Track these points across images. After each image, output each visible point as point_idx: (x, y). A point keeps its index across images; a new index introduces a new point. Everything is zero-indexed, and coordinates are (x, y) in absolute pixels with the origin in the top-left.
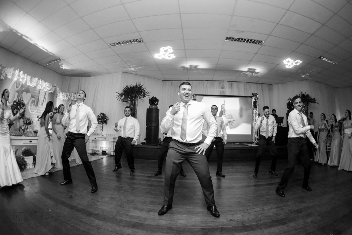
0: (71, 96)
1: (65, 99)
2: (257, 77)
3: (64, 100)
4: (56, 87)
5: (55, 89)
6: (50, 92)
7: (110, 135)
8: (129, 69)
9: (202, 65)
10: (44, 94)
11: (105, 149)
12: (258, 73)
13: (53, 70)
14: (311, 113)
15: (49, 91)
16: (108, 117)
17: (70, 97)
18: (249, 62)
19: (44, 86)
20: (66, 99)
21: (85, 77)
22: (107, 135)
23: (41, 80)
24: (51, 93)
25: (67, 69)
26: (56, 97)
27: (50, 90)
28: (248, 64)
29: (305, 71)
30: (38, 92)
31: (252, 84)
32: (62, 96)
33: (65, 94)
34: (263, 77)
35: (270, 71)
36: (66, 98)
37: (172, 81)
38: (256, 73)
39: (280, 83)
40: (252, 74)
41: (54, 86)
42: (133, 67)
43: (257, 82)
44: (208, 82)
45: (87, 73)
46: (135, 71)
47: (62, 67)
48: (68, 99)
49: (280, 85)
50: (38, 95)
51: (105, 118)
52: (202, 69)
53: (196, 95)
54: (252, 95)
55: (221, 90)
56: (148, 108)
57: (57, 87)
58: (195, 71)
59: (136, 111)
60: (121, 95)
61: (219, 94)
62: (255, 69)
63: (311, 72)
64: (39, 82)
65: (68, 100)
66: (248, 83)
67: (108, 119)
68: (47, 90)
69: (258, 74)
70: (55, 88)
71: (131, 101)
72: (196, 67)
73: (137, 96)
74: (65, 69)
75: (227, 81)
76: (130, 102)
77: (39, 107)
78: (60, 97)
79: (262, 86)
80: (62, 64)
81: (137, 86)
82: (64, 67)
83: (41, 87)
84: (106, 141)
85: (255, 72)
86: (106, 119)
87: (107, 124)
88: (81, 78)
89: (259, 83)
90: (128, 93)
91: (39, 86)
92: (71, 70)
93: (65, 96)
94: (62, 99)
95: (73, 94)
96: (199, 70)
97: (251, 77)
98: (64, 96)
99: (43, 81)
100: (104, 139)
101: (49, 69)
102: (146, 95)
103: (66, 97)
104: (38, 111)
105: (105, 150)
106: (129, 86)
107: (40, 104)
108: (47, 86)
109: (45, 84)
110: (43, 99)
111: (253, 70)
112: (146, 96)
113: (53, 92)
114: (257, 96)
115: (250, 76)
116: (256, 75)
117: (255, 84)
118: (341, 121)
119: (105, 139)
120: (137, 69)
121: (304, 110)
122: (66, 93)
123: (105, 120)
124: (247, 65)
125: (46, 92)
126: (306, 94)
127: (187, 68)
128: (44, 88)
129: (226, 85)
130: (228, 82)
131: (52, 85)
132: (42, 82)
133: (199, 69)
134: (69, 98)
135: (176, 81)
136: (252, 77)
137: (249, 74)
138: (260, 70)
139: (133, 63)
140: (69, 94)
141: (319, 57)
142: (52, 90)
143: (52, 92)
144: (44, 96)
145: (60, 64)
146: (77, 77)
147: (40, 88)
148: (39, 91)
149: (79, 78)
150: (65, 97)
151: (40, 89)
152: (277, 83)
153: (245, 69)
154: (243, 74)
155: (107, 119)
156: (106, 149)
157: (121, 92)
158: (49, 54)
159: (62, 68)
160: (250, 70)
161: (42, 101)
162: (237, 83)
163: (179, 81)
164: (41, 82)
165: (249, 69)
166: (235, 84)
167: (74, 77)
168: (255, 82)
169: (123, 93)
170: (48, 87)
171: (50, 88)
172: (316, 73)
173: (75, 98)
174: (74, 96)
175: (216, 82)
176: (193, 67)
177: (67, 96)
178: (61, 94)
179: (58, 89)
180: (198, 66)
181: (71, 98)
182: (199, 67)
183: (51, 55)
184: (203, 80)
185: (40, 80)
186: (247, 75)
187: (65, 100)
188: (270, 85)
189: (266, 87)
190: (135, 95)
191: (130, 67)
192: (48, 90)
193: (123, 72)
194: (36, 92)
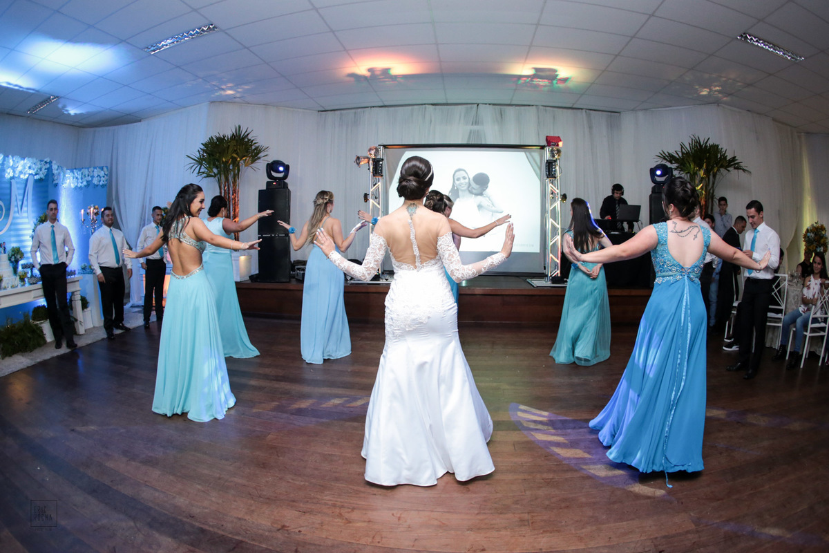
0: (93, 177)
1: (79, 186)
2: (568, 92)
3: (77, 186)
4: (50, 163)
5: (49, 170)
6: (37, 177)
8: (223, 93)
9: (400, 67)
10: (23, 186)
12: (565, 80)
13: (50, 121)
14: (723, 199)
15: (34, 175)
17: (90, 179)
18: (528, 51)
19: (20, 168)
20: (82, 185)
21: (125, 126)
23: (13, 157)
24: (41, 180)
25: (81, 114)
26: (56, 185)
27: (36, 174)
28: (527, 56)
29: (706, 76)
30: (8, 185)
31: (561, 110)
32: (72, 178)
33: (78, 174)
34: (585, 90)
35: (600, 75)
36: (82, 183)
37: (342, 111)
38: (560, 80)
39: (642, 110)
40: (552, 83)
41: (46, 162)
42: (230, 89)
43: (574, 106)
44: (435, 109)
45: (130, 115)
46: (238, 95)
47: (67, 111)
48: (85, 183)
49: (640, 114)
50: (9, 191)
52: (406, 77)
54: (544, 143)
55: (470, 127)
56: (264, 188)
57: (54, 162)
58: (389, 83)
60: (200, 162)
61: (465, 142)
62: (555, 71)
63: (724, 79)
64: (9, 162)
65: (85, 186)
66: (547, 108)
68: (27, 176)
69: (569, 84)
70: (48, 166)
72: (386, 71)
73: (238, 159)
74: (75, 114)
75: (490, 104)
77: (14, 218)
78: (68, 181)
79: (589, 116)
80: (65, 106)
82: (72, 111)
83: (14, 172)
85: (558, 77)
88: (116, 127)
89: (582, 109)
90: (213, 156)
91: (10, 170)
92: (89, 115)
93: (79, 177)
94: (73, 186)
95: (95, 170)
96: (398, 79)
97: (548, 91)
98: (77, 178)
99: (17, 158)
101: (40, 120)
102: (258, 154)
103: (82, 179)
104: (13, 227)
106: (215, 138)
107: (16, 209)
108: (29, 165)
109: (22, 162)
110: (21, 197)
111: (548, 73)
112: (259, 158)
113: (45, 176)
114: (558, 145)
115: (546, 89)
116: (561, 85)
117: (570, 111)
118: (809, 234)
120: (239, 90)
121: (702, 188)
122: (80, 170)
124: (526, 59)
125: (27, 180)
126: (708, 144)
127: (365, 78)
128: (21, 172)
129: (487, 113)
130: (491, 106)
131: (41, 161)
132: (13, 161)
133: (396, 77)
134: (87, 182)
135: (353, 111)
136: (552, 91)
137: (541, 83)
138: (568, 71)
139: (225, 80)
140: (87, 173)
141: (741, 36)
142: (41, 173)
143: (42, 176)
144: (22, 191)
145: (60, 106)
146: (107, 128)
147: (11, 175)
148: (11, 182)
149: (111, 128)
150: (80, 181)
151: (13, 178)
152: (633, 110)
153: (524, 69)
154: (525, 83)
157: (198, 154)
158: (27, 92)
159: (69, 114)
160: (540, 73)
161: (20, 203)
162: (517, 108)
163: (359, 110)
164: (11, 161)
165: (537, 69)
166: (510, 111)
167: (100, 129)
168: (570, 106)
169: (204, 156)
170: (30, 168)
171: (36, 170)
172: (739, 84)
173: (102, 179)
174: (98, 176)
175: (460, 106)
176: (378, 73)
177: (83, 176)
178: (69, 175)
179: (55, 167)
180: (389, 69)
181: (92, 180)
182: (394, 72)
183: (33, 94)
184: (422, 104)
185: (10, 156)
186: (538, 86)
187: (81, 188)
188: (613, 114)
189: (600, 120)
190: (234, 160)
191: (223, 89)
192: (30, 174)
193: (213, 102)
194: (3, 185)
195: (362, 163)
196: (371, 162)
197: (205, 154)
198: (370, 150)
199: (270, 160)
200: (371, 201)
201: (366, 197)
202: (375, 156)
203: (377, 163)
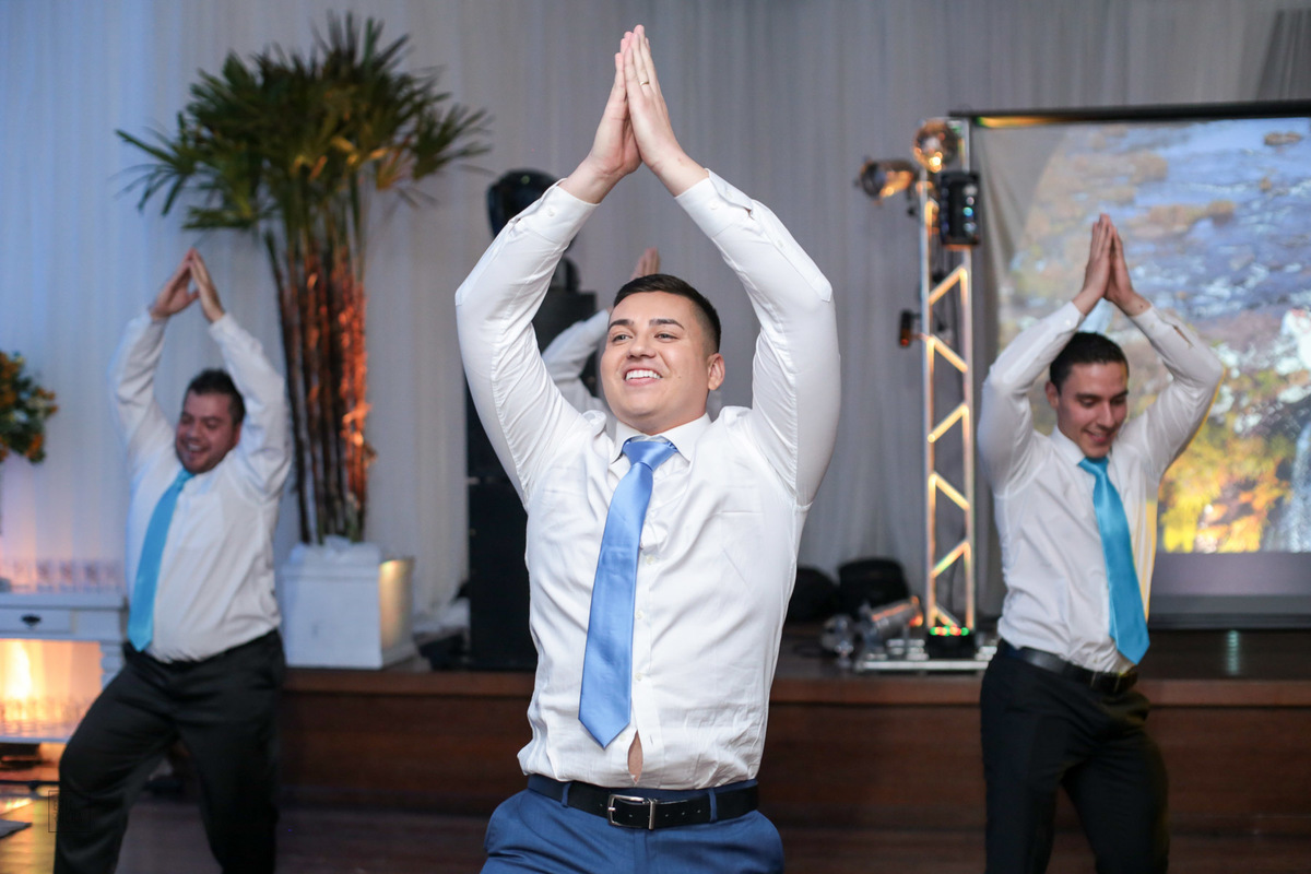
7: (81, 578)
11: (24, 717)
16: (47, 386)
22: (44, 570)
51: (20, 405)
53: (974, 119)
59: (357, 316)
60: (180, 163)
67: (50, 411)
71: (295, 220)
73: (353, 159)
76: (277, 227)
81: (340, 59)
84: (37, 645)
86: (32, 412)
87: (37, 457)
90: (253, 140)
100: (14, 619)
105: (27, 736)
106: (252, 67)
112: (443, 161)
119: (31, 620)
123: (19, 417)
155: (41, 404)
156: (41, 715)
157: (173, 132)
169: (199, 139)
190: (336, 158)
195: (889, 191)
196: (923, 186)
197: (205, 132)
198: (922, 139)
199: (498, 166)
200: (932, 343)
201: (907, 325)
202: (945, 161)
203: (951, 189)
